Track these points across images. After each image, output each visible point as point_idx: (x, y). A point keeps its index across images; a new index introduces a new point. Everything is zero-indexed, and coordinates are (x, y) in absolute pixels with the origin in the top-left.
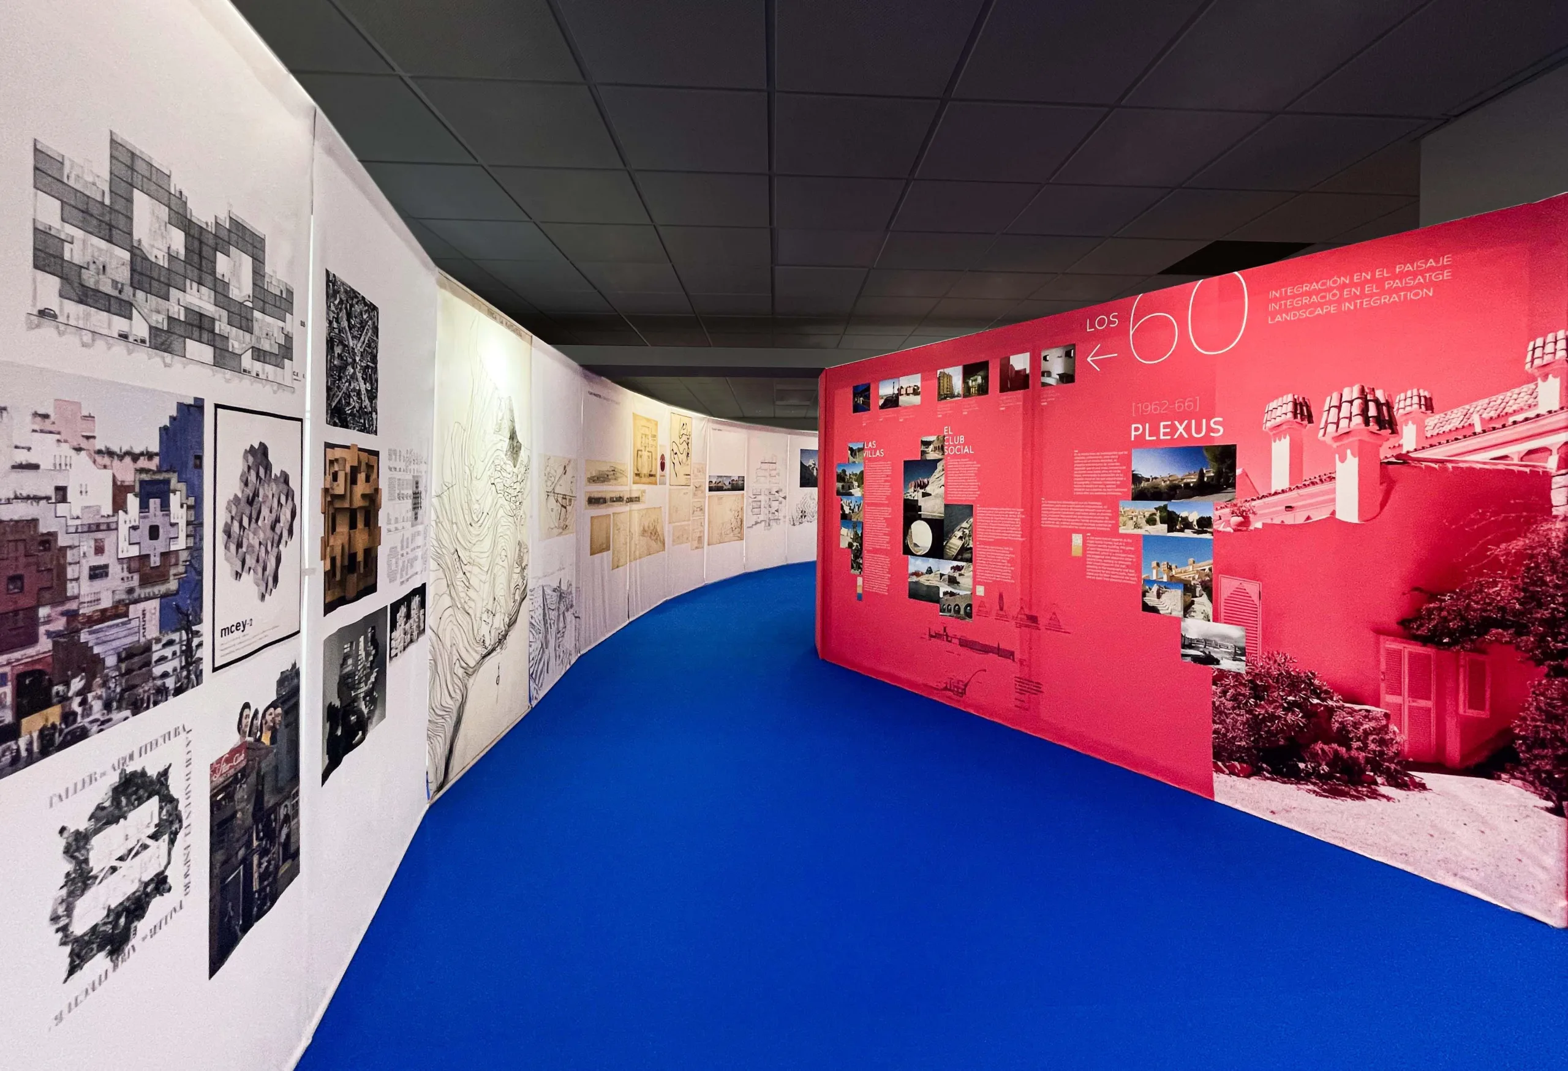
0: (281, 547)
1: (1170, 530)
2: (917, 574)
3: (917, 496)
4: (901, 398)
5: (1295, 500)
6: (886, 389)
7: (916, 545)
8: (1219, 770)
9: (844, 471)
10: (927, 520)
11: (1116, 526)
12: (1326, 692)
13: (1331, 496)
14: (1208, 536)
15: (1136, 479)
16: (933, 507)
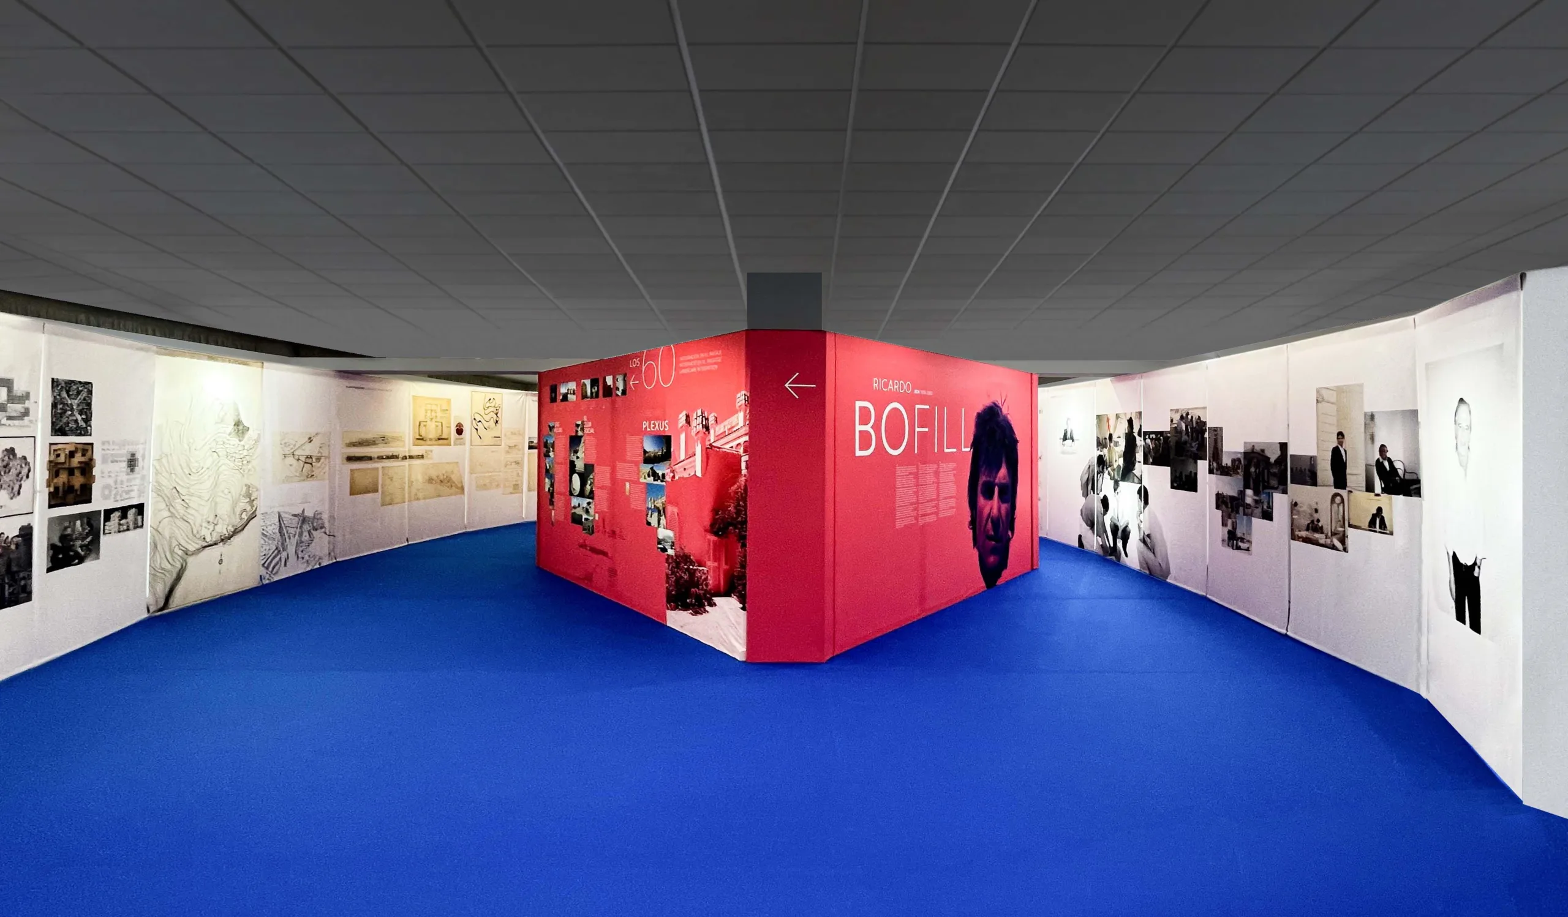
0: (22, 482)
1: (655, 480)
2: (575, 508)
3: (574, 458)
4: (569, 396)
5: (686, 465)
6: (563, 390)
7: (574, 489)
8: (668, 609)
9: (547, 441)
10: (578, 473)
11: (639, 479)
12: (694, 562)
13: (693, 464)
14: (664, 483)
15: (645, 452)
16: (580, 466)
